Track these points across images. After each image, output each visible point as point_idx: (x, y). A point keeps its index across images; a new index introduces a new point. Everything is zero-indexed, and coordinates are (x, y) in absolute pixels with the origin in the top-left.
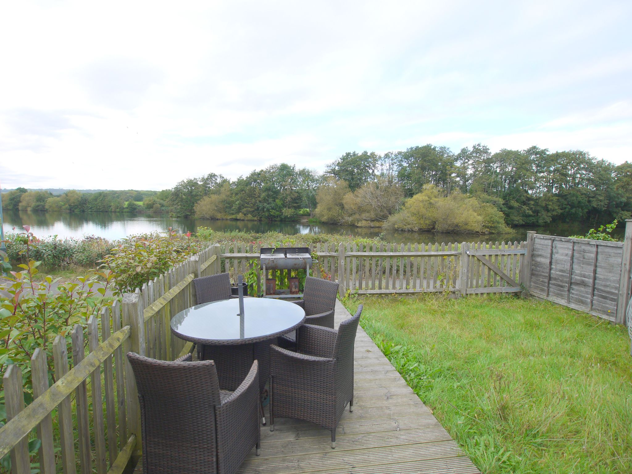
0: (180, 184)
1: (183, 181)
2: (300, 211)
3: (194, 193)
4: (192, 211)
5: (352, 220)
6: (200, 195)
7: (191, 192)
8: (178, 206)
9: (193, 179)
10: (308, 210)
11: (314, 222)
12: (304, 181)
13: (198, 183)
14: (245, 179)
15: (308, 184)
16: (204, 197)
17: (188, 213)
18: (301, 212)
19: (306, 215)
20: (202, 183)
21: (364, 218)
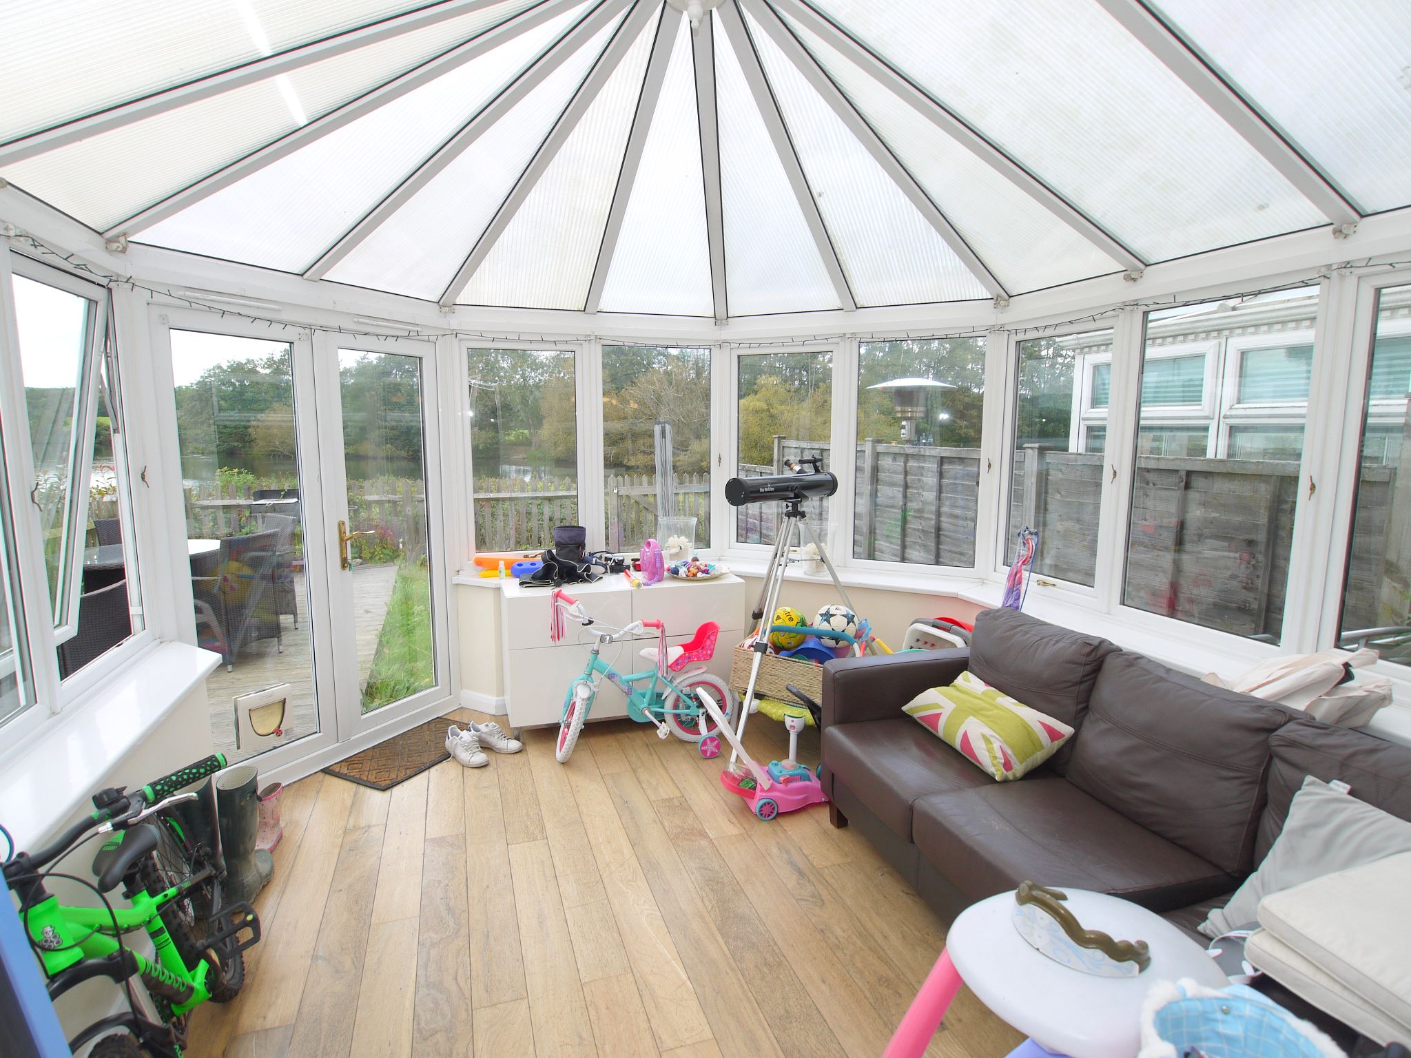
0: (212, 373)
1: (219, 367)
2: (509, 435)
3: (249, 395)
4: (247, 438)
5: (618, 454)
6: (265, 400)
7: (241, 393)
8: (209, 425)
9: (244, 362)
10: (526, 432)
11: (539, 459)
12: (514, 368)
13: (258, 372)
14: (375, 362)
15: (524, 374)
16: (276, 405)
17: (236, 444)
18: (512, 438)
19: (522, 444)
20: (268, 371)
21: (643, 448)
